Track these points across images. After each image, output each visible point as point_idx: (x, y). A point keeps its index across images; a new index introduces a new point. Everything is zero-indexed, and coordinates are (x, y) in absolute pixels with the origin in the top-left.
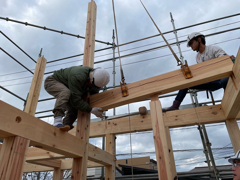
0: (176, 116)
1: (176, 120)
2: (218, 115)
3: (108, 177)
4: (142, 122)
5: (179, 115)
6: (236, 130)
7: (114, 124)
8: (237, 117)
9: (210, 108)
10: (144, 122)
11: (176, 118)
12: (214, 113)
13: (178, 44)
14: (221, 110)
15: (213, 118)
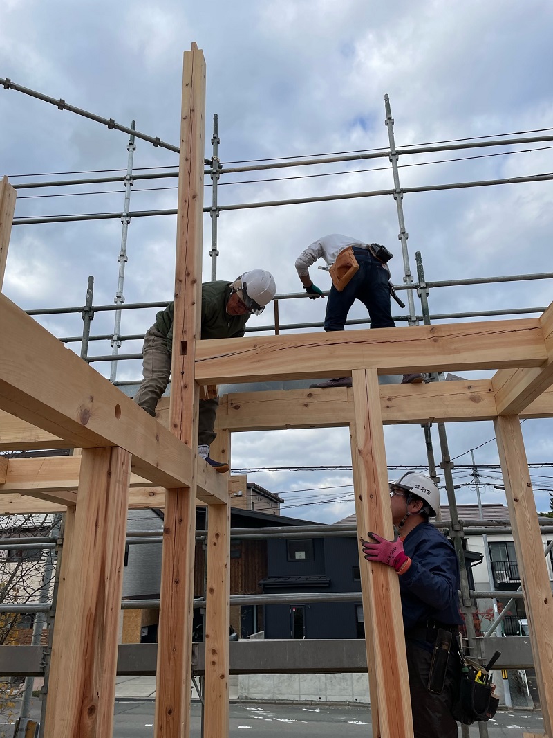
0: (389, 399)
1: (388, 407)
2: (481, 403)
3: (217, 530)
4: (306, 405)
5: (396, 397)
6: (515, 441)
7: (234, 405)
8: (521, 413)
9: (467, 385)
10: (310, 407)
11: (389, 403)
12: (475, 399)
13: (397, 195)
14: (490, 394)
15: (471, 410)
